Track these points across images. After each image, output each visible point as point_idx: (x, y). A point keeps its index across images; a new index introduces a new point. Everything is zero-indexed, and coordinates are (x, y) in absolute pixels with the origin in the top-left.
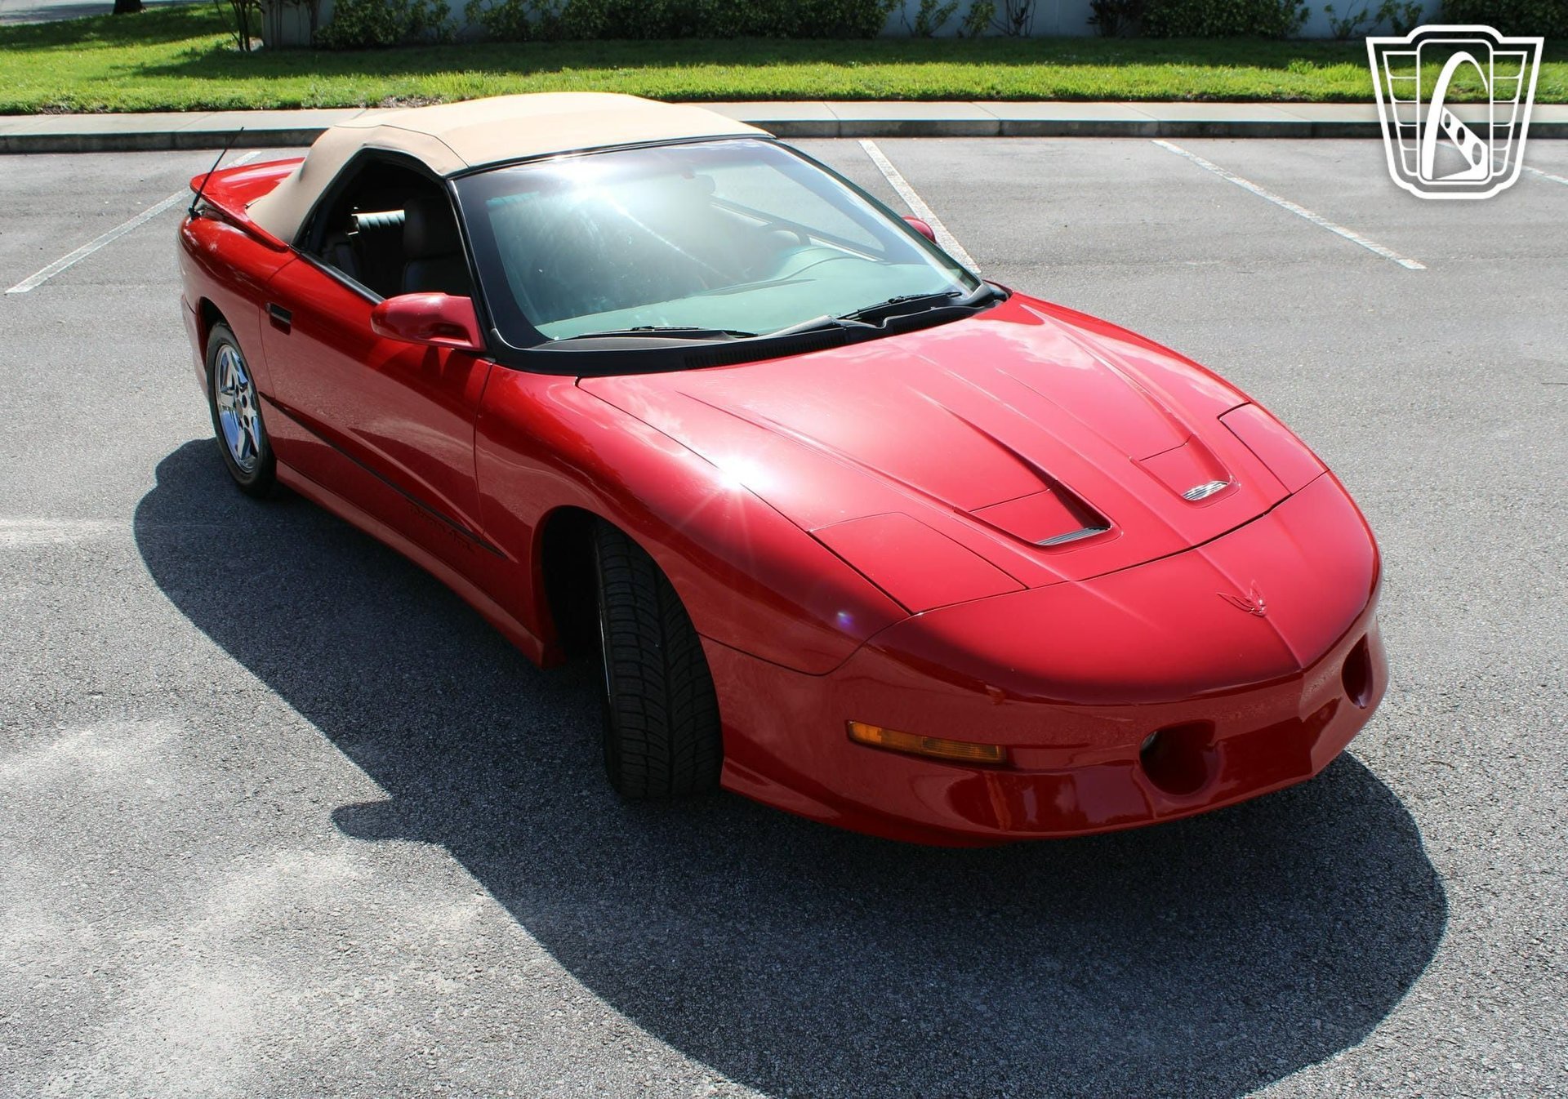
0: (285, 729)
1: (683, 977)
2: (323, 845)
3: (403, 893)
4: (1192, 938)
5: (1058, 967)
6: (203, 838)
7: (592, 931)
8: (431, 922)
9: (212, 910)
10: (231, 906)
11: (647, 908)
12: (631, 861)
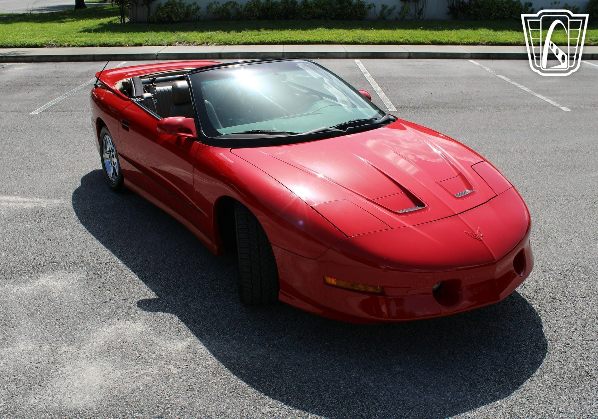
0: (122, 277)
1: (261, 370)
2: (133, 319)
3: (161, 337)
4: (453, 361)
5: (401, 370)
6: (90, 315)
7: (230, 352)
8: (171, 347)
9: (92, 341)
10: (98, 340)
11: (250, 345)
12: (246, 328)
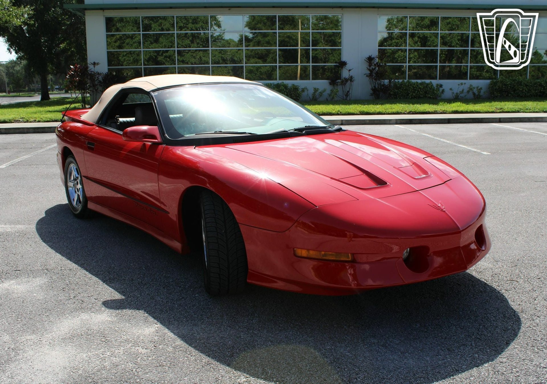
0: (86, 279)
1: (233, 347)
2: (98, 311)
3: (128, 324)
4: (425, 332)
5: (376, 341)
7: (199, 334)
8: (138, 332)
9: (55, 330)
10: (62, 329)
11: (220, 327)
12: (214, 314)
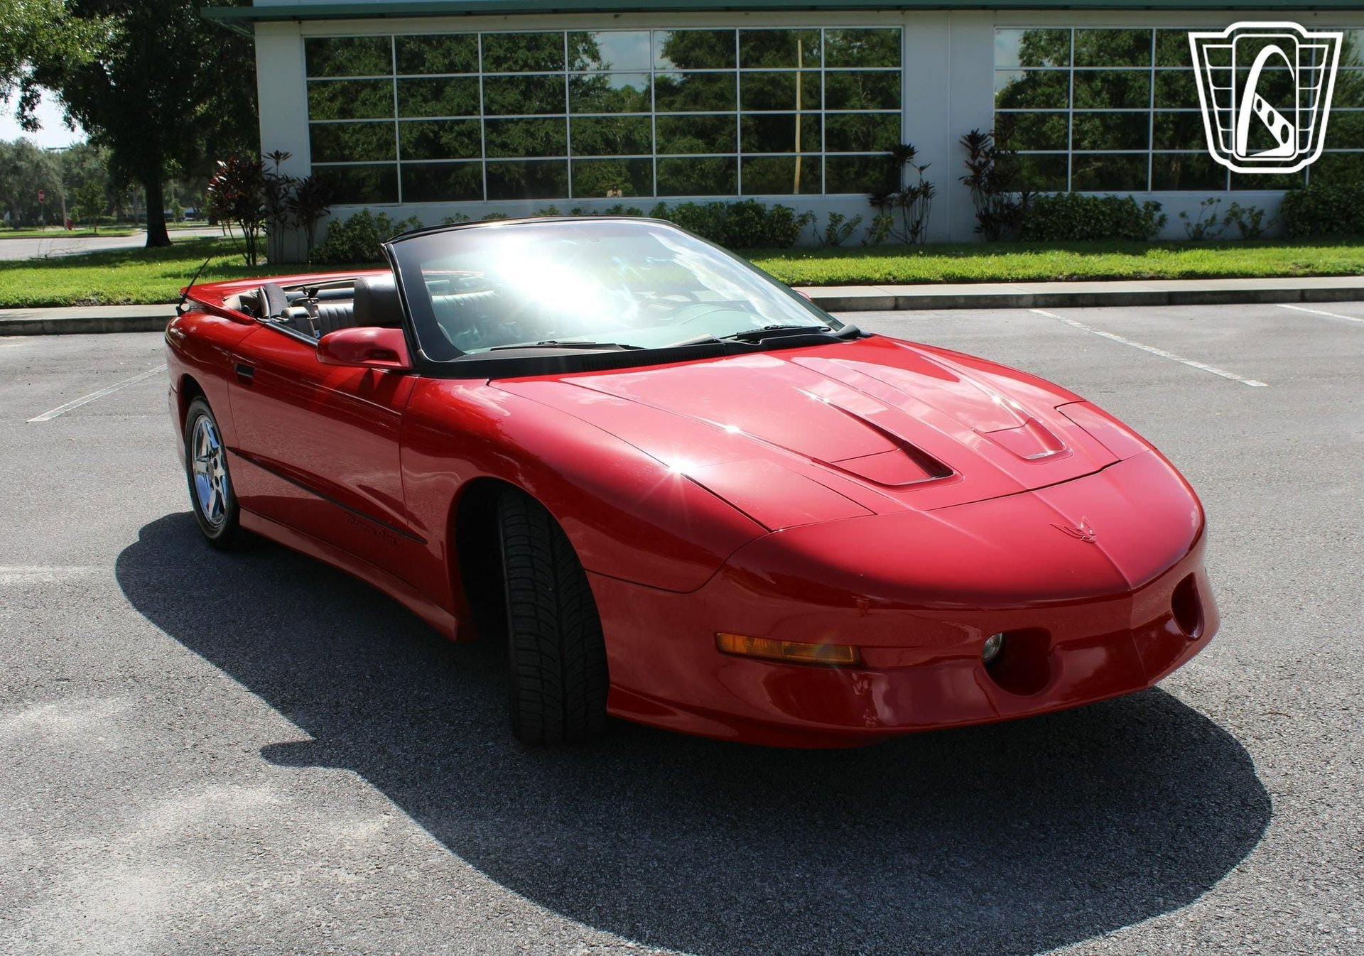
0: (227, 703)
1: (566, 871)
2: (250, 781)
3: (317, 814)
4: (1041, 840)
5: (915, 862)
6: (143, 776)
7: (487, 839)
8: (340, 834)
9: (143, 826)
10: (160, 823)
11: (539, 823)
12: (527, 790)
